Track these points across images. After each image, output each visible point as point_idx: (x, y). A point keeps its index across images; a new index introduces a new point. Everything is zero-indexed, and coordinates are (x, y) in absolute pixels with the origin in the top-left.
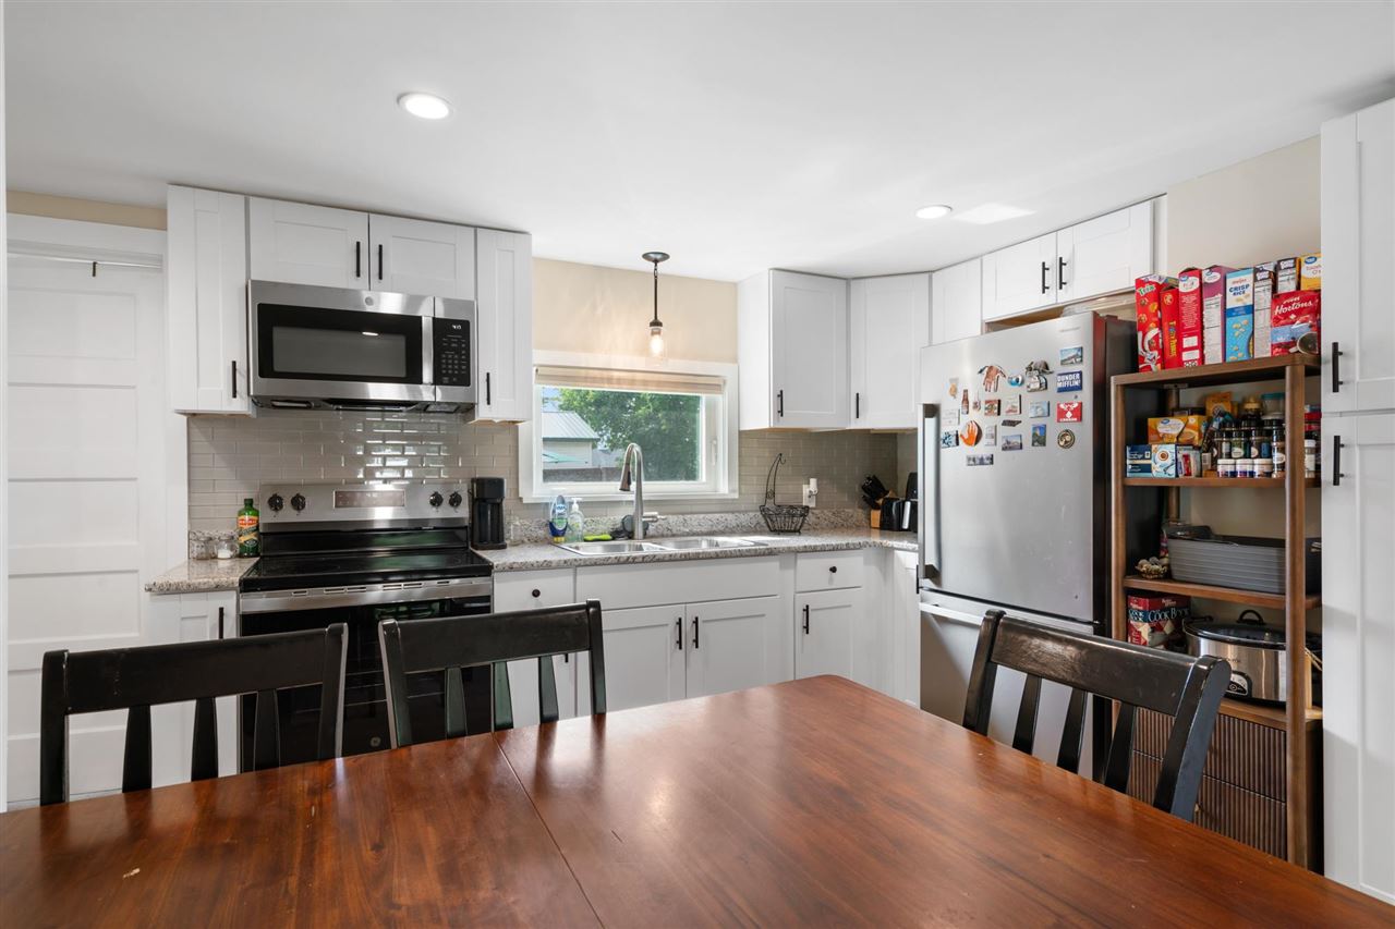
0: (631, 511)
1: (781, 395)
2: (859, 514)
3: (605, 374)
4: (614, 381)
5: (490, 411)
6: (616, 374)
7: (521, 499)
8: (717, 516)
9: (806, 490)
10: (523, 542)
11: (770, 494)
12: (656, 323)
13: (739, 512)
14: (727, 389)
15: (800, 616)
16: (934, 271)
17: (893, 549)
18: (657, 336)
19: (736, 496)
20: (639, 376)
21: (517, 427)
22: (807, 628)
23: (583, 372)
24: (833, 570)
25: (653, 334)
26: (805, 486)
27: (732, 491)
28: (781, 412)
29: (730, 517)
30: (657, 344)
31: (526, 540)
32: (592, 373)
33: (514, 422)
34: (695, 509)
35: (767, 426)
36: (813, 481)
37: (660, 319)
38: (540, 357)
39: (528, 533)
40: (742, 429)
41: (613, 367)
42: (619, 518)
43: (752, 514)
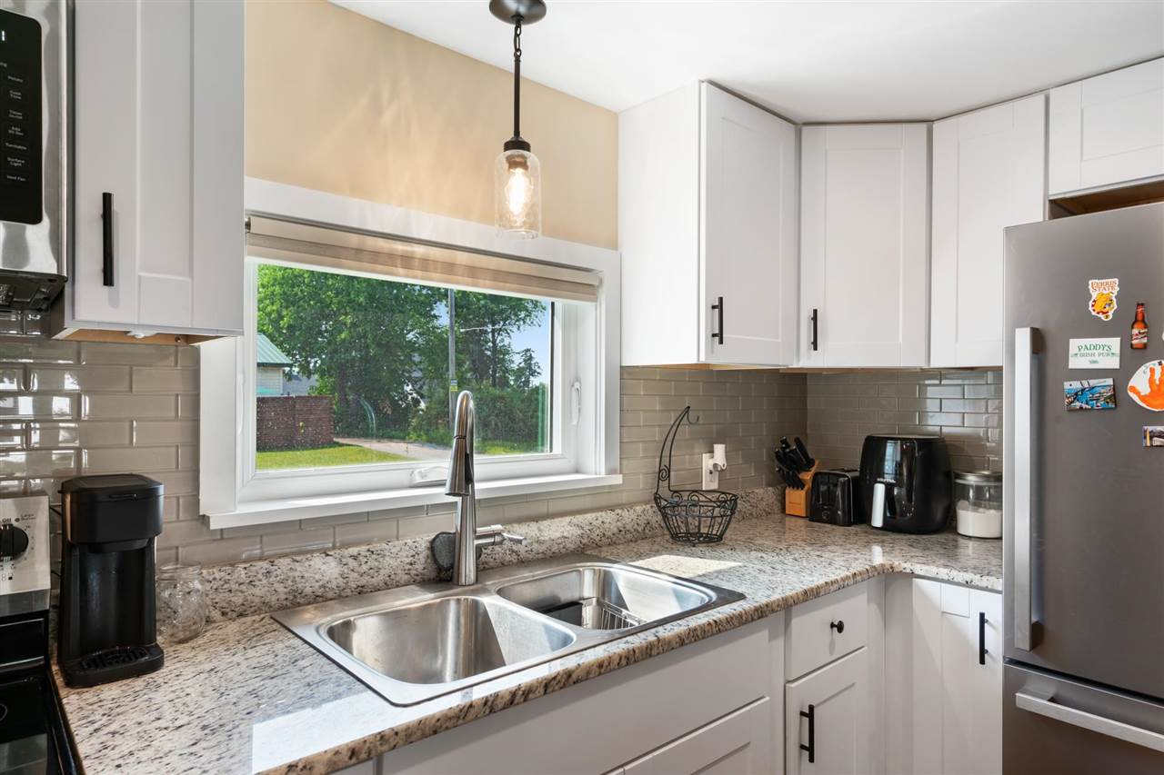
0: (451, 523)
1: (719, 306)
2: (766, 494)
3: (400, 247)
4: (416, 263)
5: (114, 302)
6: (419, 250)
7: (204, 520)
8: (590, 517)
9: (707, 463)
10: (209, 621)
11: (664, 473)
12: (517, 144)
13: (621, 506)
14: (603, 295)
15: (797, 727)
16: (933, 121)
17: (913, 575)
18: (519, 171)
19: (617, 479)
20: (462, 258)
21: (197, 351)
22: (810, 749)
23: (354, 239)
24: (840, 627)
25: (513, 164)
26: (705, 456)
27: (611, 471)
28: (719, 336)
29: (608, 517)
30: (518, 189)
31: (216, 614)
32: (372, 243)
33: (189, 339)
34: (553, 508)
35: (692, 360)
36: (720, 450)
37: (524, 136)
38: (259, 195)
39: (219, 597)
40: (624, 364)
41: (415, 236)
42: (423, 541)
43: (639, 509)
